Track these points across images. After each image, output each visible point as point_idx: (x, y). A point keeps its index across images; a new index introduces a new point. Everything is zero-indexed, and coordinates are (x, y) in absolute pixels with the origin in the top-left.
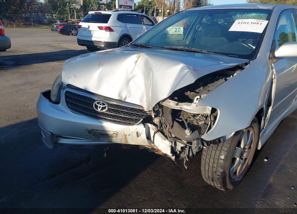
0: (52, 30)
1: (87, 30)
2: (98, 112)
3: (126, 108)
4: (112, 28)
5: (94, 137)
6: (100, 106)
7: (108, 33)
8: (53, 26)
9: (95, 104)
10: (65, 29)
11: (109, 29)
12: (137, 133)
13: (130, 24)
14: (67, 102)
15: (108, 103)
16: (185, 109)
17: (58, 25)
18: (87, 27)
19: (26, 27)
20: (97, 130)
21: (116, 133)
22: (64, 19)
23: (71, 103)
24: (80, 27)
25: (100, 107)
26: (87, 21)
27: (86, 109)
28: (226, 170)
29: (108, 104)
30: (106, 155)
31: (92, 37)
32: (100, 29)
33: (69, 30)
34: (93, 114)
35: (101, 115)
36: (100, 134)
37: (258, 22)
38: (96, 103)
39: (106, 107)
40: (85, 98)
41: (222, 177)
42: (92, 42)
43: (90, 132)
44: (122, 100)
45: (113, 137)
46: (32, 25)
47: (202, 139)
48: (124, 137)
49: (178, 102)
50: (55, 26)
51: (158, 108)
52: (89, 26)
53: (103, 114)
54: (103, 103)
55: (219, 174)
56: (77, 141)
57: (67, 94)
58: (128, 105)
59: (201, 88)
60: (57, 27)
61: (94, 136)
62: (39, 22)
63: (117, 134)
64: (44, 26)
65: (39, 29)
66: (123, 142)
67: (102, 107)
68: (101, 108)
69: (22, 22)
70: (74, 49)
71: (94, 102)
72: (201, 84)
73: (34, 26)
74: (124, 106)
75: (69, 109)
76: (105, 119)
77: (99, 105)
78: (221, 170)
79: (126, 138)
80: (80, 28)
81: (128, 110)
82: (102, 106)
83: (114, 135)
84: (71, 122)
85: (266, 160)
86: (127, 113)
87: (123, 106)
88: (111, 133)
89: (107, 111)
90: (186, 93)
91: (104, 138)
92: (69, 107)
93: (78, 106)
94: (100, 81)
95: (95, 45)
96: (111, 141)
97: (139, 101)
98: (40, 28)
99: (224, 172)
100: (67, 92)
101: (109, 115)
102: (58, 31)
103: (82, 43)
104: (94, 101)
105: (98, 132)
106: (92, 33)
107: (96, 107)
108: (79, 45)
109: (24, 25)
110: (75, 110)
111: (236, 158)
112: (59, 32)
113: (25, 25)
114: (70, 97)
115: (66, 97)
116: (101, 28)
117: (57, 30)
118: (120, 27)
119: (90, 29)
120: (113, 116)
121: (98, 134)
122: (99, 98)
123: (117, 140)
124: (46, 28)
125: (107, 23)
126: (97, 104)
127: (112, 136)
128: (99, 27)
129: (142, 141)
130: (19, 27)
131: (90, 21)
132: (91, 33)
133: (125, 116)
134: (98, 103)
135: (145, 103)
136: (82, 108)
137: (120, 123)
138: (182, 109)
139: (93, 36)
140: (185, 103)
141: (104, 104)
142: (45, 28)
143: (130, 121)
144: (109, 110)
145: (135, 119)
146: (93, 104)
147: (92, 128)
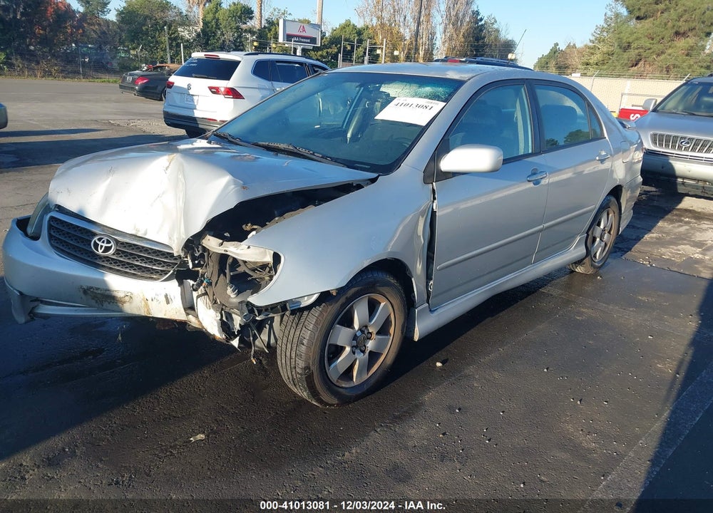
0: (121, 87)
1: (185, 92)
2: (98, 255)
3: (146, 250)
4: (238, 90)
5: (94, 301)
6: (102, 244)
7: (230, 102)
8: (125, 78)
9: (95, 241)
10: (150, 86)
11: (233, 93)
12: (166, 296)
13: (283, 83)
14: (51, 237)
15: (116, 240)
16: (231, 252)
17: (136, 77)
18: (186, 87)
19: (65, 78)
20: (97, 289)
21: (129, 294)
22: (156, 63)
23: (56, 239)
24: (171, 85)
25: (102, 246)
26: (187, 72)
27: (80, 250)
28: (311, 363)
29: (117, 242)
30: (120, 338)
31: (195, 109)
32: (213, 93)
33: (160, 88)
34: (89, 259)
35: (103, 261)
36: (103, 295)
37: (427, 105)
38: (96, 238)
39: (112, 246)
40: (80, 230)
41: (304, 377)
42: (194, 119)
43: (86, 291)
44: (139, 235)
45: (125, 302)
46: (79, 73)
47: (248, 302)
48: (143, 303)
49: (221, 241)
50: (129, 79)
51: (201, 252)
52: (189, 85)
53: (108, 259)
54: (107, 240)
55: (298, 370)
56: (71, 310)
57: (52, 223)
58: (150, 244)
59: (277, 218)
60: (134, 82)
61: (93, 299)
62: (100, 67)
63: (131, 298)
64: (106, 77)
65: (96, 84)
66: (143, 313)
67: (106, 247)
68: (103, 249)
69: (56, 65)
70: (160, 134)
71: (93, 238)
72: (276, 212)
73: (85, 76)
74: (143, 247)
75: (53, 251)
76: (111, 268)
77: (100, 243)
78: (301, 364)
79: (147, 305)
80: (170, 87)
81: (149, 253)
82: (105, 245)
83: (127, 299)
84: (54, 273)
85: (439, 364)
86: (147, 258)
87: (150, 249)
88: (120, 295)
89: (114, 254)
90: (244, 226)
91: (109, 303)
92: (52, 245)
93: (68, 244)
94: (106, 200)
95: (200, 126)
96: (121, 311)
97: (168, 238)
98: (99, 80)
99: (307, 368)
100: (52, 218)
101: (116, 262)
102: (136, 89)
103: (172, 121)
104: (94, 234)
105: (99, 292)
106: (195, 101)
107: (96, 245)
108: (168, 125)
109: (61, 73)
110: (62, 251)
111: (345, 348)
112: (137, 92)
113: (62, 71)
114: (57, 228)
115: (50, 227)
116: (215, 91)
117: (133, 89)
118: (258, 88)
119: (191, 92)
120: (123, 264)
121: (99, 296)
122: (103, 231)
123: (133, 308)
124: (111, 80)
125: (229, 80)
126: (97, 241)
127: (123, 299)
128: (210, 88)
129: (174, 311)
130: (49, 76)
131: (193, 75)
132: (193, 100)
133: (144, 265)
134: (100, 240)
135: (176, 241)
136: (74, 247)
137: (134, 277)
138: (227, 253)
139: (197, 107)
140: (233, 243)
141: (108, 242)
142: (109, 82)
143: (152, 273)
144: (117, 252)
145: (161, 270)
146: (91, 241)
147: (89, 285)
